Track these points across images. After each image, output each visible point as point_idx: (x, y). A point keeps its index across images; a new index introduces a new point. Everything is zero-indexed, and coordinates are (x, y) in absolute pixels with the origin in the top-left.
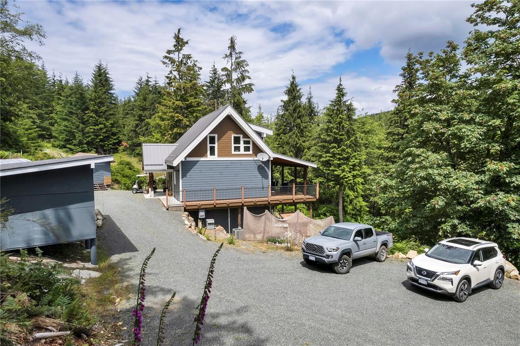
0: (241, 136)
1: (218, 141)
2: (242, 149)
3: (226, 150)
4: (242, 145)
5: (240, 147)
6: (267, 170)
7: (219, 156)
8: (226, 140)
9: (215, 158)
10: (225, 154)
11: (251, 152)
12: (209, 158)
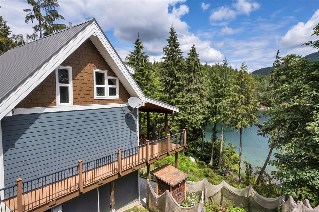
0: (106, 73)
1: (73, 79)
2: (107, 91)
3: (85, 93)
4: (106, 86)
5: (104, 88)
6: (135, 119)
7: (75, 103)
8: (86, 78)
9: (69, 106)
10: (84, 99)
11: (117, 96)
12: (60, 107)
